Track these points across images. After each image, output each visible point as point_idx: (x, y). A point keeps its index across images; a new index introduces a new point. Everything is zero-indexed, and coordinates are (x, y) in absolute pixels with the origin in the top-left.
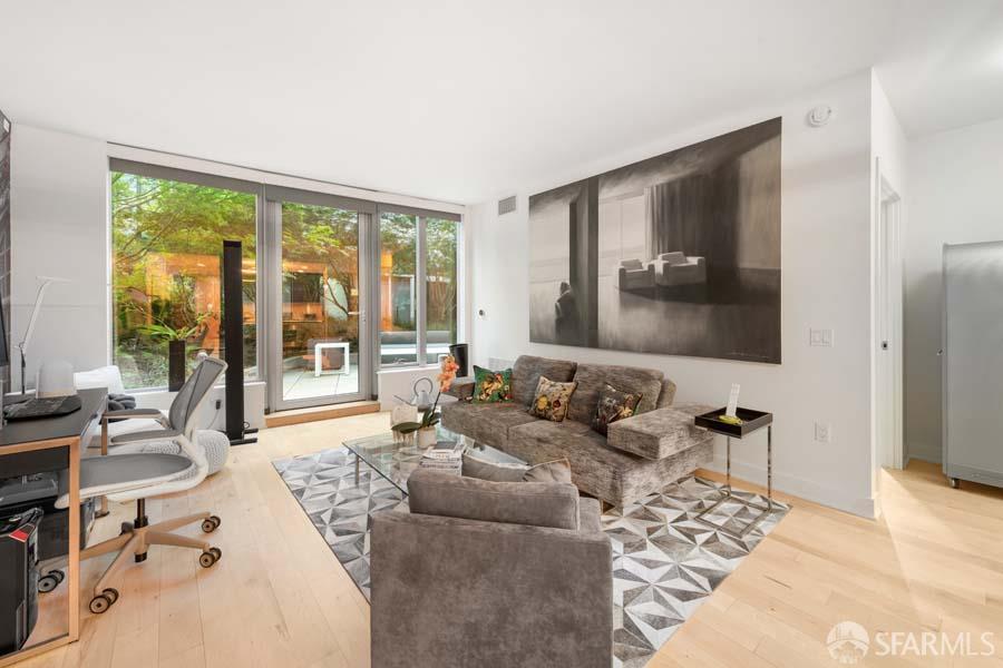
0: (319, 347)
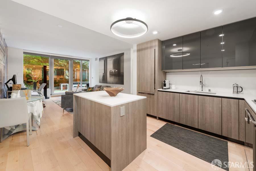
0: (62, 85)
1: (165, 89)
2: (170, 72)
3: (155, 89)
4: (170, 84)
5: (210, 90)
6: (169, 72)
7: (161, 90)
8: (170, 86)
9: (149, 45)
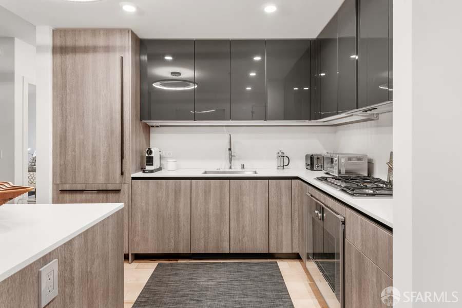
1: (152, 171)
2: (161, 126)
3: (122, 174)
4: (161, 158)
5: (243, 167)
6: (157, 126)
7: (141, 174)
8: (162, 162)
9: (101, 41)
